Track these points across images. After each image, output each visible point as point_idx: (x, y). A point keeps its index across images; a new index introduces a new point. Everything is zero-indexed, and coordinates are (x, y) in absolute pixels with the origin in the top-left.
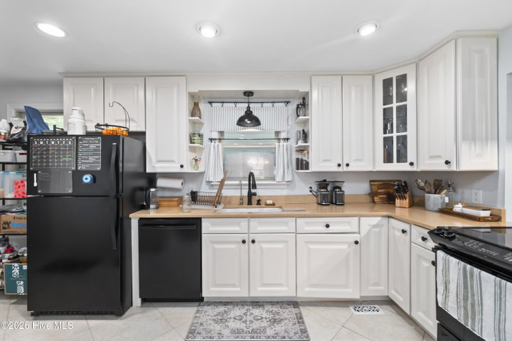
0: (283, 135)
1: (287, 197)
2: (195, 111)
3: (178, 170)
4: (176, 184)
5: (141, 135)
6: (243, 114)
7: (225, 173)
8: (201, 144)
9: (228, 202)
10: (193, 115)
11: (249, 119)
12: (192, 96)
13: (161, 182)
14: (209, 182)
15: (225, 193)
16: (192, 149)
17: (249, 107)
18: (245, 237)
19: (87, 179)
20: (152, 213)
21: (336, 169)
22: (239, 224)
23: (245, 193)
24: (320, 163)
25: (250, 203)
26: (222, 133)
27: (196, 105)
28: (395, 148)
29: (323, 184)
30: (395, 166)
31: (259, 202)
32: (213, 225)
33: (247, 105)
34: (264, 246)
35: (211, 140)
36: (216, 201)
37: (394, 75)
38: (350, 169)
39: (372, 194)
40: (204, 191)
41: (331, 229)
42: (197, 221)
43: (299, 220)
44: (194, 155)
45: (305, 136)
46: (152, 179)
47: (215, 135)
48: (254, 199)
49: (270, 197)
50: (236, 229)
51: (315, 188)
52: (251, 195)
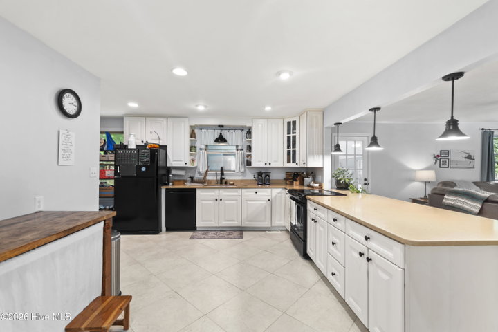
0: (240, 147)
1: (242, 181)
2: (193, 135)
3: (184, 165)
4: (182, 173)
5: (165, 147)
6: (217, 137)
7: (208, 167)
8: (195, 151)
9: (210, 182)
10: (191, 137)
11: (221, 139)
12: (191, 127)
13: (174, 172)
14: (199, 172)
15: (209, 178)
16: (191, 155)
17: (221, 133)
18: (217, 198)
19: (144, 169)
20: (171, 186)
21: (264, 166)
22: (214, 192)
23: (219, 178)
24: (257, 162)
25: (221, 183)
26: (207, 146)
27: (193, 131)
28: (291, 157)
29: (260, 174)
30: (292, 165)
31: (226, 183)
32: (202, 192)
33: (220, 131)
34: (227, 202)
35: (201, 149)
36: (203, 181)
37: (291, 120)
38: (271, 166)
39: (286, 179)
40: (197, 176)
41: (258, 194)
42: (194, 190)
43: (243, 190)
44: (192, 157)
45: (250, 148)
46: (169, 170)
47: (203, 147)
48: (224, 181)
49: (232, 181)
50: (213, 194)
51: (256, 176)
52: (222, 179)
